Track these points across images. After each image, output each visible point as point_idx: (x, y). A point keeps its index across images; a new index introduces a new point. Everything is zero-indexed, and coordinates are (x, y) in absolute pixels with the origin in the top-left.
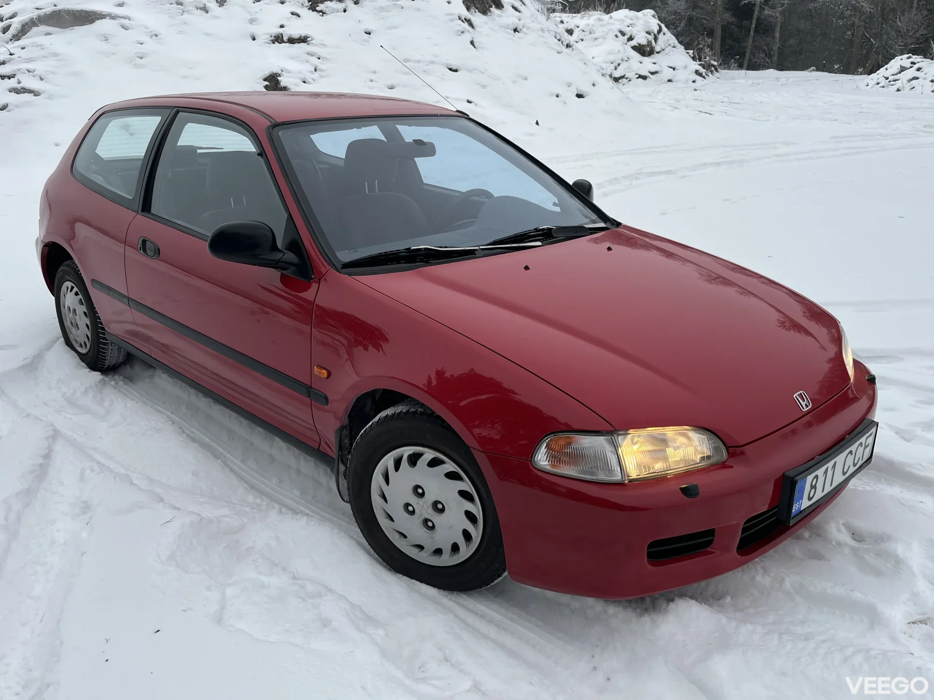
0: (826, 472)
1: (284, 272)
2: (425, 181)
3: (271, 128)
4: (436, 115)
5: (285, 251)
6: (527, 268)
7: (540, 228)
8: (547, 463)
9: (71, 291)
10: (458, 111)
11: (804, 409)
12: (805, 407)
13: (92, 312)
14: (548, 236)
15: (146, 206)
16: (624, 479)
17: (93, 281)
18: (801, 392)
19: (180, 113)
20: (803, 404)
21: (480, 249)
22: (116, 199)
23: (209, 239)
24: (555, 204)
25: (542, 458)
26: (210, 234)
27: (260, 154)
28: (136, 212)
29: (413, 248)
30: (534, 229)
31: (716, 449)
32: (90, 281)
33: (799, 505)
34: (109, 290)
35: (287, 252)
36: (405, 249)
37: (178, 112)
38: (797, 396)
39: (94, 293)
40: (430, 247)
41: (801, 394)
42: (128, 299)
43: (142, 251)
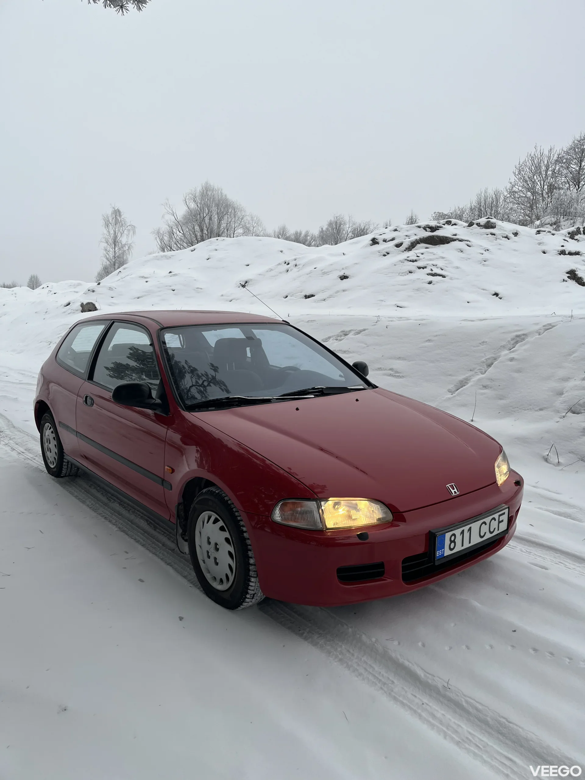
0: (463, 532)
1: (156, 412)
2: (270, 364)
3: (159, 330)
4: (266, 323)
5: (156, 399)
6: (297, 409)
7: (315, 388)
8: (280, 518)
9: (50, 429)
10: (283, 321)
11: (453, 494)
12: (453, 493)
13: (57, 438)
14: (321, 393)
15: (91, 377)
16: (323, 528)
17: (60, 422)
18: (453, 484)
19: (115, 323)
20: (453, 491)
21: (273, 398)
22: (75, 373)
23: (113, 391)
24: (340, 376)
25: (277, 516)
26: (114, 388)
27: (150, 345)
28: (84, 380)
29: (230, 397)
30: (312, 388)
31: (385, 513)
32: (58, 422)
33: (442, 552)
34: (67, 427)
35: (157, 400)
36: (225, 398)
37: (113, 322)
38: (449, 486)
39: (59, 429)
40: (241, 397)
41: (452, 485)
42: (76, 432)
43: (85, 403)
